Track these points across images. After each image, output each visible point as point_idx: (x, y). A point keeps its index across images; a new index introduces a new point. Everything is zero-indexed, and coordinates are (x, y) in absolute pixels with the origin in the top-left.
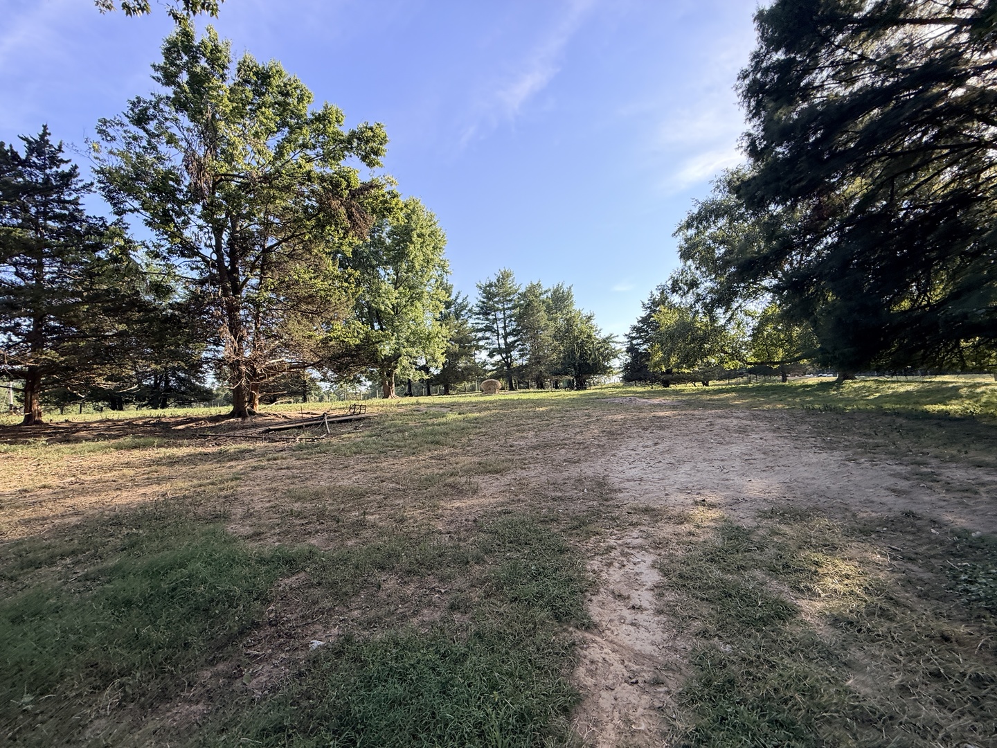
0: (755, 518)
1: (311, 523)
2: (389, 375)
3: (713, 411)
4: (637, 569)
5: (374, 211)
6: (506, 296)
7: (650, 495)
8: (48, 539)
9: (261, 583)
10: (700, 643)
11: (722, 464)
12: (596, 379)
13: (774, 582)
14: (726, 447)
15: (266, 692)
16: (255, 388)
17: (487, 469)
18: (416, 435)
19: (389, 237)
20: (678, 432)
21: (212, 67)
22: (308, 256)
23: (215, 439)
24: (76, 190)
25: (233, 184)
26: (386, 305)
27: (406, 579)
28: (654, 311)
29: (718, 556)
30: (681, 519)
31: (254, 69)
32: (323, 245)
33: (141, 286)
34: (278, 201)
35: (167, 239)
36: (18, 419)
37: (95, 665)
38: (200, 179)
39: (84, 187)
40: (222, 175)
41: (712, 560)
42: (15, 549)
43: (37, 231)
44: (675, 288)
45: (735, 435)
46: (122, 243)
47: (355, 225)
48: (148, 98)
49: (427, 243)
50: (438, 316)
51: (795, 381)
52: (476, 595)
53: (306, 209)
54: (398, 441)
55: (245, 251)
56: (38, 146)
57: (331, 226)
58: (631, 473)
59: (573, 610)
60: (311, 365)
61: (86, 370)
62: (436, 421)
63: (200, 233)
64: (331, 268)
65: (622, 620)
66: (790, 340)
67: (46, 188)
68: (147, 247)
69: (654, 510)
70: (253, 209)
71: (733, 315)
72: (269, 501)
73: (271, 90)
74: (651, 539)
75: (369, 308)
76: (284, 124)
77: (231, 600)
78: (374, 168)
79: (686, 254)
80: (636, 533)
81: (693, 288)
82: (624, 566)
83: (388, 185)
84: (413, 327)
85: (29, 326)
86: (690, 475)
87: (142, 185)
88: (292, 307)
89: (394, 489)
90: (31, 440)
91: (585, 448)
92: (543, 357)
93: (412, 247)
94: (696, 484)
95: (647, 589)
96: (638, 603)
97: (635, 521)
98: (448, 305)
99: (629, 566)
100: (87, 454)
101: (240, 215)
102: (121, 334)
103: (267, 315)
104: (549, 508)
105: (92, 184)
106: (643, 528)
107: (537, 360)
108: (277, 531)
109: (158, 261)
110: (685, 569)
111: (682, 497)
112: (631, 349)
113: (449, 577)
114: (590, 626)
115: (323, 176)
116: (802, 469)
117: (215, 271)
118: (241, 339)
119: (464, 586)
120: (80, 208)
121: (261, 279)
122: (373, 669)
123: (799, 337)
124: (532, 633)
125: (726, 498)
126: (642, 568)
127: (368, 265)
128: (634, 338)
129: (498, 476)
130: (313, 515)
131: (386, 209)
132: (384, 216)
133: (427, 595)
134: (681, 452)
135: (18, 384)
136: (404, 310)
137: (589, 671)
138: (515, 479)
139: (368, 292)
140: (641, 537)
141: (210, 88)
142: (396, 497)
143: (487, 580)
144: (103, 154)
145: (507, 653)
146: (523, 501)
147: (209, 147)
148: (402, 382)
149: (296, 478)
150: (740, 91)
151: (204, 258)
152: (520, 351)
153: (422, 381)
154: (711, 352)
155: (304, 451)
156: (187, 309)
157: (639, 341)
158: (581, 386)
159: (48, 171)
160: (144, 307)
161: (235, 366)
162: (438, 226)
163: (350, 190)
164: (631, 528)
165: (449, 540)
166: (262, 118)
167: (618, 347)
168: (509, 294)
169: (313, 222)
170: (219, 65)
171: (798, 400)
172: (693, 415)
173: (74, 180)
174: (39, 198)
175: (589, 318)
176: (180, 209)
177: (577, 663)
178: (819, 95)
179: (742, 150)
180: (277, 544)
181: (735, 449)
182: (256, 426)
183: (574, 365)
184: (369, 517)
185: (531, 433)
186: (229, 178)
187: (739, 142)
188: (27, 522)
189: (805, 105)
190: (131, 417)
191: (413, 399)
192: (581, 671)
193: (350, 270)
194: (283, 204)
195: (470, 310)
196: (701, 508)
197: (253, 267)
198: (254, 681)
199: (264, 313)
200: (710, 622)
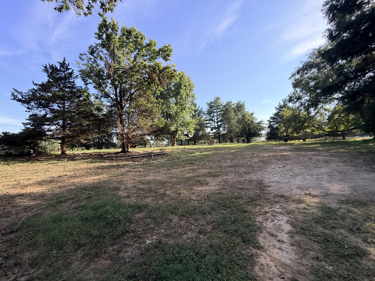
0: (338, 204)
1: (146, 193)
2: (174, 138)
3: (310, 153)
4: (279, 223)
5: (168, 77)
6: (218, 107)
7: (283, 189)
8: (66, 193)
9: (129, 215)
10: (315, 263)
11: (317, 177)
12: (254, 139)
13: (353, 236)
14: (319, 169)
15: (130, 259)
16: (129, 143)
17: (211, 175)
18: (184, 160)
19: (173, 87)
20: (294, 162)
21: (113, 31)
22: (145, 95)
23: (116, 160)
24: (73, 78)
25: (120, 71)
26: (172, 112)
27: (181, 218)
28: (281, 110)
29: (320, 221)
30: (299, 201)
31: (126, 30)
32: (150, 91)
33: (93, 109)
34: (135, 76)
35: (100, 92)
36: (60, 153)
37: (76, 241)
38: (110, 71)
39: (76, 77)
40: (117, 69)
41: (317, 222)
42: (56, 196)
43: (63, 92)
44: (290, 100)
45: (323, 164)
46: (87, 94)
47: (161, 83)
48: (94, 45)
49: (187, 88)
50: (191, 115)
51: (350, 139)
52: (209, 228)
53: (144, 78)
54: (178, 163)
55: (124, 95)
56: (63, 65)
57: (153, 84)
58: (273, 179)
59: (251, 239)
60: (147, 134)
61: (78, 137)
62: (191, 155)
63: (110, 89)
64: (153, 99)
65: (274, 246)
66: (348, 121)
67: (65, 78)
68: (94, 95)
69: (286, 196)
70: (127, 80)
71: (319, 111)
72: (133, 184)
73: (132, 37)
74: (285, 210)
75: (167, 113)
76: (136, 48)
77: (119, 221)
78: (167, 62)
79: (296, 85)
80: (278, 206)
81: (299, 100)
82: (273, 221)
83: (173, 67)
84: (182, 120)
85: (62, 123)
86: (302, 181)
87: (92, 74)
88: (140, 114)
89: (176, 181)
90: (63, 160)
91: (252, 167)
92: (233, 130)
93: (182, 91)
94: (305, 185)
95: (285, 233)
96: (281, 239)
97: (277, 201)
98: (195, 111)
99: (276, 221)
100: (78, 165)
101: (123, 83)
102: (88, 125)
103: (132, 117)
104: (238, 192)
105: (78, 75)
106: (281, 204)
107: (230, 131)
108: (135, 195)
109: (98, 100)
110: (304, 226)
111: (299, 191)
112: (270, 127)
113: (198, 219)
114: (259, 248)
115: (150, 66)
116: (361, 181)
117: (115, 102)
118: (124, 126)
119: (204, 224)
120: (75, 84)
121: (130, 104)
122: (169, 256)
123: (353, 119)
124: (233, 248)
125: (321, 192)
126: (282, 222)
127: (166, 98)
128: (272, 122)
129: (216, 178)
130: (148, 190)
131: (172, 76)
132: (171, 79)
133: (190, 226)
134: (296, 170)
135: (60, 141)
136: (179, 114)
137: (260, 269)
138: (223, 179)
139: (166, 107)
140: (281, 208)
141: (112, 39)
142: (177, 185)
143: (213, 222)
144: (81, 65)
145: (223, 256)
146: (227, 189)
147: (112, 59)
148: (179, 140)
149: (142, 175)
150: (324, 11)
151: (112, 98)
152: (223, 128)
153: (186, 140)
154: (308, 127)
155: (145, 166)
156: (107, 116)
157: (274, 123)
158: (248, 141)
159: (65, 73)
160: (94, 116)
161: (122, 135)
162: (191, 82)
163: (159, 70)
164: (275, 203)
165: (198, 204)
166: (129, 47)
167: (265, 126)
168: (219, 106)
169: (147, 83)
170: (115, 30)
171: (352, 148)
172: (301, 154)
173: (73, 74)
174: (63, 81)
175: (252, 114)
176: (104, 81)
177: (255, 264)
178: (367, 7)
179: (325, 37)
180: (135, 200)
181: (324, 170)
182: (129, 156)
183: (246, 133)
184: (167, 192)
185: (229, 161)
186: (119, 69)
187: (324, 34)
188: (60, 187)
189: (359, 12)
190: (91, 152)
191: (183, 147)
192: (257, 268)
193: (160, 100)
194: (136, 77)
195: (203, 113)
196: (309, 197)
197: (127, 100)
198: (126, 254)
199: (131, 116)
200: (320, 253)
